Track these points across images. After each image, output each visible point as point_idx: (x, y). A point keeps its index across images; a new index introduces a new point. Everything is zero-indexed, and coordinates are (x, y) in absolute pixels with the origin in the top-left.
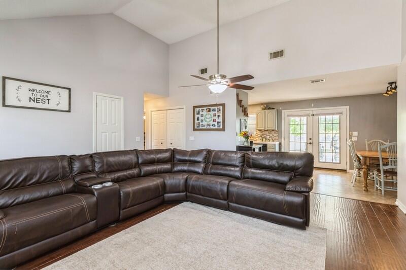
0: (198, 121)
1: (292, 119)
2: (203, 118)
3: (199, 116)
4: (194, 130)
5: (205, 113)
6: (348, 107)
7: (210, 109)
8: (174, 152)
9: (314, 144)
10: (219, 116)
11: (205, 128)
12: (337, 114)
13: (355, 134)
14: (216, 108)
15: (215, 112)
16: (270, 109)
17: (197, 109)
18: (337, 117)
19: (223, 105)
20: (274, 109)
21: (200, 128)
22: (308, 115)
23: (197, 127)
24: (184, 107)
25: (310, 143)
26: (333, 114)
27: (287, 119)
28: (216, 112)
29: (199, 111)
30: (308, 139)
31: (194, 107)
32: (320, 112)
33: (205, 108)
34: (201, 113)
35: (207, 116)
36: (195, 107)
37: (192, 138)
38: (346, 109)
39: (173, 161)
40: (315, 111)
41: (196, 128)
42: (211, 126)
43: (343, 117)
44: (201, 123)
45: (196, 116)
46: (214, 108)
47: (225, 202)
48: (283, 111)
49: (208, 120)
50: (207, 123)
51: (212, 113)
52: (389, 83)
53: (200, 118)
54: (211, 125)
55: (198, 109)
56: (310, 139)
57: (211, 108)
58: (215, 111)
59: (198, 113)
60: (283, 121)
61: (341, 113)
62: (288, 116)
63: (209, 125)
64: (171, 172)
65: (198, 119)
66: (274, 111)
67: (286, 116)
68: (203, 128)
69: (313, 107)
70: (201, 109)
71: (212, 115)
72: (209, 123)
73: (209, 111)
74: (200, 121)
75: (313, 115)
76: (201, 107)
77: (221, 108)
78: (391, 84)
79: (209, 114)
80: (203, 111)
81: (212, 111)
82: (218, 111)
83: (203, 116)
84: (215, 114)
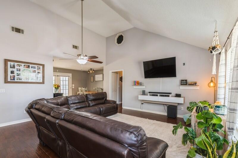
2: (19, 72)
4: (6, 82)
5: (22, 68)
7: (29, 66)
10: (38, 73)
11: (23, 81)
12: (68, 76)
14: (36, 66)
15: (35, 69)
17: (10, 63)
18: (67, 78)
19: (43, 66)
21: (16, 80)
22: (56, 76)
23: (11, 79)
26: (66, 76)
28: (36, 69)
33: (23, 64)
34: (16, 67)
36: (7, 60)
38: (70, 75)
40: (59, 74)
43: (70, 78)
44: (16, 77)
46: (33, 66)
51: (31, 69)
54: (30, 79)
55: (12, 63)
57: (31, 65)
68: (21, 81)
69: (58, 72)
70: (16, 64)
71: (32, 71)
75: (58, 76)
76: (17, 62)
77: (41, 67)
78: (91, 69)
79: (28, 70)
80: (20, 67)
81: (32, 68)
82: (37, 69)
83: (20, 71)
84: (35, 71)
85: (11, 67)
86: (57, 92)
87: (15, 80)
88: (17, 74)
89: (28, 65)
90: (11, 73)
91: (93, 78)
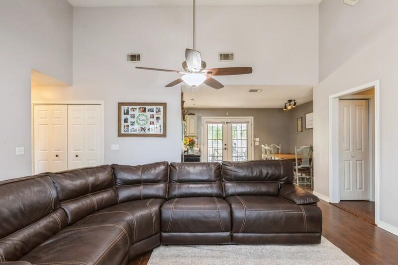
0: (126, 124)
1: (210, 125)
2: (133, 120)
3: (128, 117)
4: (120, 135)
5: (137, 113)
6: (252, 118)
7: (145, 109)
8: (114, 169)
9: (228, 149)
10: (158, 118)
11: (137, 132)
12: (246, 122)
13: (257, 140)
14: (154, 107)
15: (152, 113)
16: (191, 114)
17: (124, 108)
18: (245, 125)
19: (164, 105)
20: (194, 114)
22: (224, 123)
23: (125, 131)
24: (102, 102)
25: (226, 149)
26: (243, 123)
27: (205, 125)
28: (154, 113)
29: (128, 111)
30: (224, 144)
31: (119, 103)
32: (232, 120)
33: (138, 107)
34: (131, 113)
35: (141, 118)
36: (120, 105)
37: (115, 147)
38: (251, 119)
39: (116, 185)
40: (229, 119)
41: (123, 132)
42: (147, 131)
43: (250, 125)
45: (123, 117)
46: (151, 107)
47: (227, 234)
48: (202, 117)
49: (142, 123)
50: (140, 126)
51: (148, 114)
52: (289, 101)
53: (130, 120)
54: (147, 129)
55: (126, 107)
56: (226, 145)
57: (147, 107)
58: (153, 111)
59: (127, 113)
60: (202, 127)
61: (248, 122)
62: (207, 122)
63: (143, 129)
64: (117, 204)
65: (126, 121)
66: (195, 117)
67: (205, 122)
68: (135, 133)
69: (228, 116)
70: (130, 107)
71: (149, 117)
72: (143, 127)
73: (144, 111)
74: (129, 123)
75: (227, 123)
76: (131, 105)
77: (162, 108)
78: (290, 101)
79: (144, 115)
80: (134, 111)
81: (148, 111)
82: (156, 112)
83: (134, 118)
84: (153, 115)
85: (125, 114)
86: (190, 153)
87: (128, 132)
88: (131, 122)
89: (144, 107)
90: (125, 122)
91: (301, 122)
